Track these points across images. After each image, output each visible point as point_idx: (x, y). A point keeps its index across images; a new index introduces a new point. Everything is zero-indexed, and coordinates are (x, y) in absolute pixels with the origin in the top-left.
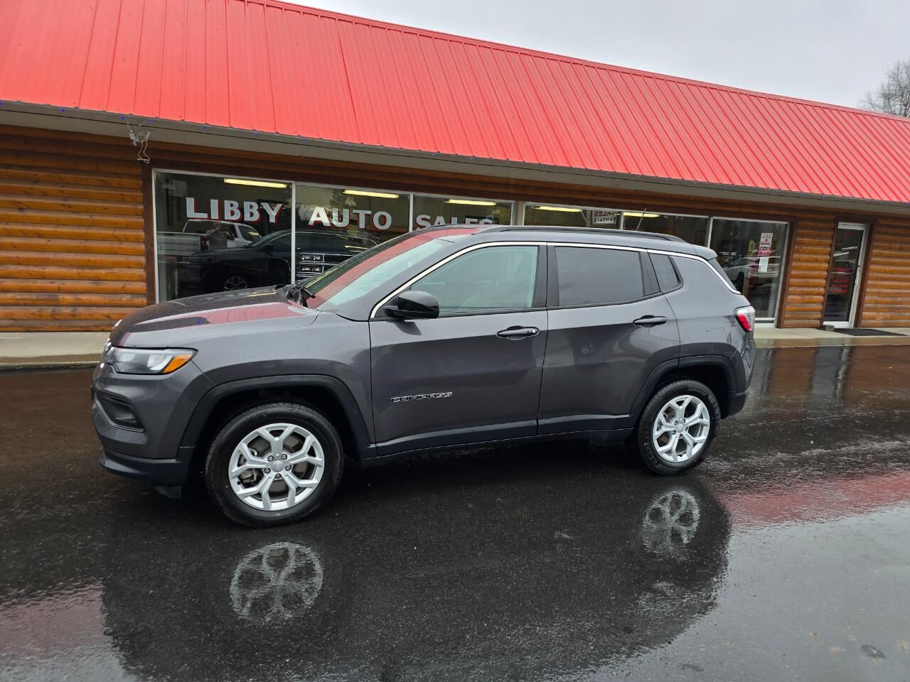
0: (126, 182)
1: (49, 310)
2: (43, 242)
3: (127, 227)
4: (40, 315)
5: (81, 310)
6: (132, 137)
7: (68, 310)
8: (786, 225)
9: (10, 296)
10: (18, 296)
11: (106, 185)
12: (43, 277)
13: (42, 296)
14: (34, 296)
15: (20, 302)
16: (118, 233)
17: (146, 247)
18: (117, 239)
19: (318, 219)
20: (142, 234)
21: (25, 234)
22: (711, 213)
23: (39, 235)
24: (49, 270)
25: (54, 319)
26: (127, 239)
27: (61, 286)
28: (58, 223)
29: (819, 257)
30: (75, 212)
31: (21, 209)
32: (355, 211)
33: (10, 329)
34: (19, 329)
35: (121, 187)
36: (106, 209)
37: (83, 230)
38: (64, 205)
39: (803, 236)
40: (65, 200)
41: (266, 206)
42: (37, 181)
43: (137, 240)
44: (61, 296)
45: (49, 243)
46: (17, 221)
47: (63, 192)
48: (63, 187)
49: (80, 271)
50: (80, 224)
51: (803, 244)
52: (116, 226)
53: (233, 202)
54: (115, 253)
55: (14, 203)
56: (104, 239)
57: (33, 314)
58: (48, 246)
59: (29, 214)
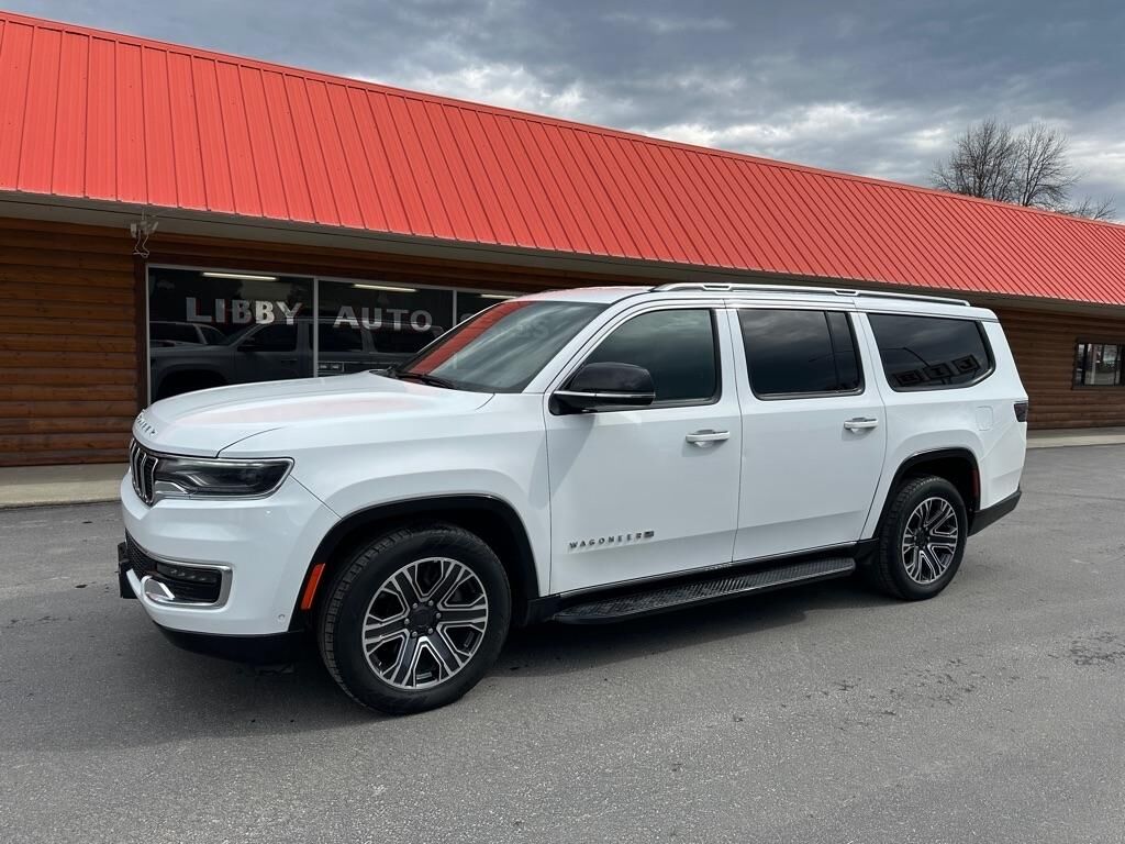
0: (113, 281)
1: (16, 439)
2: (10, 355)
3: (115, 334)
4: (4, 446)
5: (55, 438)
7: (40, 439)
11: (91, 285)
12: (9, 398)
13: (7, 422)
16: (104, 342)
17: (138, 358)
19: (344, 320)
20: (133, 343)
23: (6, 347)
25: (21, 450)
26: (115, 350)
27: (32, 409)
28: (30, 332)
32: (388, 310)
35: (108, 287)
36: (91, 313)
41: (282, 306)
43: (127, 350)
44: (31, 422)
45: (18, 357)
52: (100, 334)
54: (99, 367)
58: (17, 360)
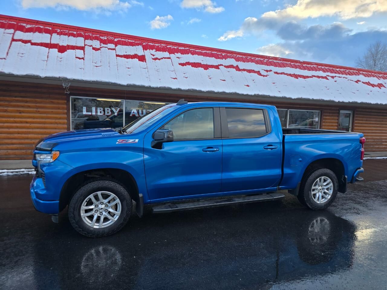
0: (60, 101)
2: (28, 125)
3: (60, 118)
4: (26, 153)
6: (63, 85)
8: (319, 112)
9: (15, 146)
10: (18, 146)
11: (53, 103)
12: (27, 138)
13: (27, 146)
14: (24, 146)
15: (19, 148)
16: (57, 121)
17: (67, 126)
18: (56, 123)
19: (134, 114)
20: (66, 121)
21: (21, 122)
22: (288, 108)
23: (27, 122)
24: (30, 136)
26: (60, 123)
27: (35, 142)
28: (34, 118)
29: (333, 124)
30: (40, 113)
31: (20, 113)
33: (14, 159)
34: (18, 159)
35: (58, 103)
36: (52, 112)
37: (43, 120)
38: (36, 111)
39: (326, 116)
40: (37, 109)
41: (113, 109)
42: (27, 102)
43: (64, 124)
45: (30, 125)
46: (19, 117)
47: (36, 106)
48: (36, 104)
49: (42, 135)
50: (42, 118)
51: (326, 119)
52: (56, 118)
53: (100, 108)
54: (56, 129)
55: (18, 110)
56: (51, 123)
57: (23, 153)
58: (30, 126)
59: (23, 114)
